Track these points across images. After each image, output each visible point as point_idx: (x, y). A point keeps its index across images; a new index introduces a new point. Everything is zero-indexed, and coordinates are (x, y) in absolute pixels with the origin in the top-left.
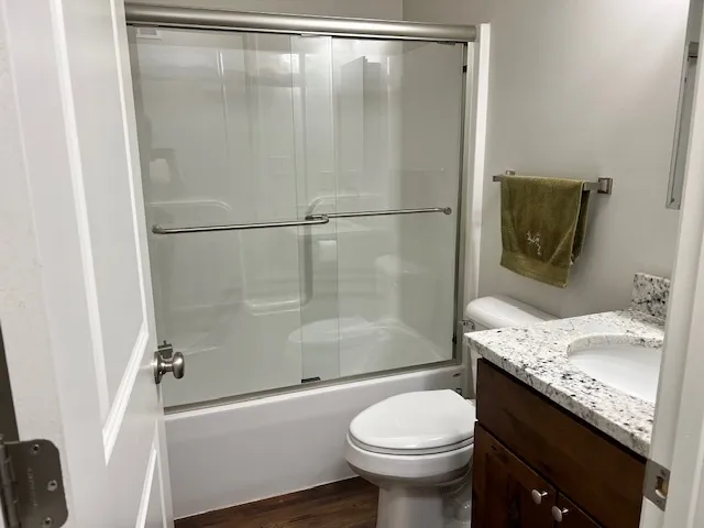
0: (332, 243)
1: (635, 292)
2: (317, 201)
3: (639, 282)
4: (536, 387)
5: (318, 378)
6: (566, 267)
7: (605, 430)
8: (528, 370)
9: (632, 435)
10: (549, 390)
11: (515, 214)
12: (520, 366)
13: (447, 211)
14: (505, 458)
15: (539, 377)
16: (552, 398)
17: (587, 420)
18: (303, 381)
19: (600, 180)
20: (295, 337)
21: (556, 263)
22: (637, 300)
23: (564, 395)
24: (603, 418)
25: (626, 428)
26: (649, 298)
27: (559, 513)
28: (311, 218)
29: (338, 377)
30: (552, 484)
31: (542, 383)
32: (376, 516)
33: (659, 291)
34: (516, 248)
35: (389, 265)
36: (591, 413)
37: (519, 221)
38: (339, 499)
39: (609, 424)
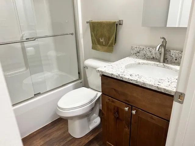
0: (32, 48)
1: (132, 51)
2: (24, 34)
3: (133, 48)
4: (124, 80)
5: (40, 93)
6: (113, 46)
7: (148, 87)
8: (121, 76)
9: (158, 87)
10: (129, 80)
11: (95, 33)
12: (118, 75)
13: (72, 34)
14: (113, 101)
15: (124, 77)
16: (130, 82)
17: (143, 86)
18: (35, 95)
19: (119, 21)
20: (25, 81)
21: (110, 46)
22: (133, 53)
23: (134, 80)
24: (148, 84)
25: (155, 85)
26: (136, 52)
27: (134, 112)
28: (28, 39)
29: (46, 91)
30: (130, 105)
31: (126, 78)
32: (68, 128)
33: (138, 50)
34: (97, 43)
35: (52, 53)
36: (144, 83)
37: (97, 35)
38: (54, 127)
39: (150, 85)
